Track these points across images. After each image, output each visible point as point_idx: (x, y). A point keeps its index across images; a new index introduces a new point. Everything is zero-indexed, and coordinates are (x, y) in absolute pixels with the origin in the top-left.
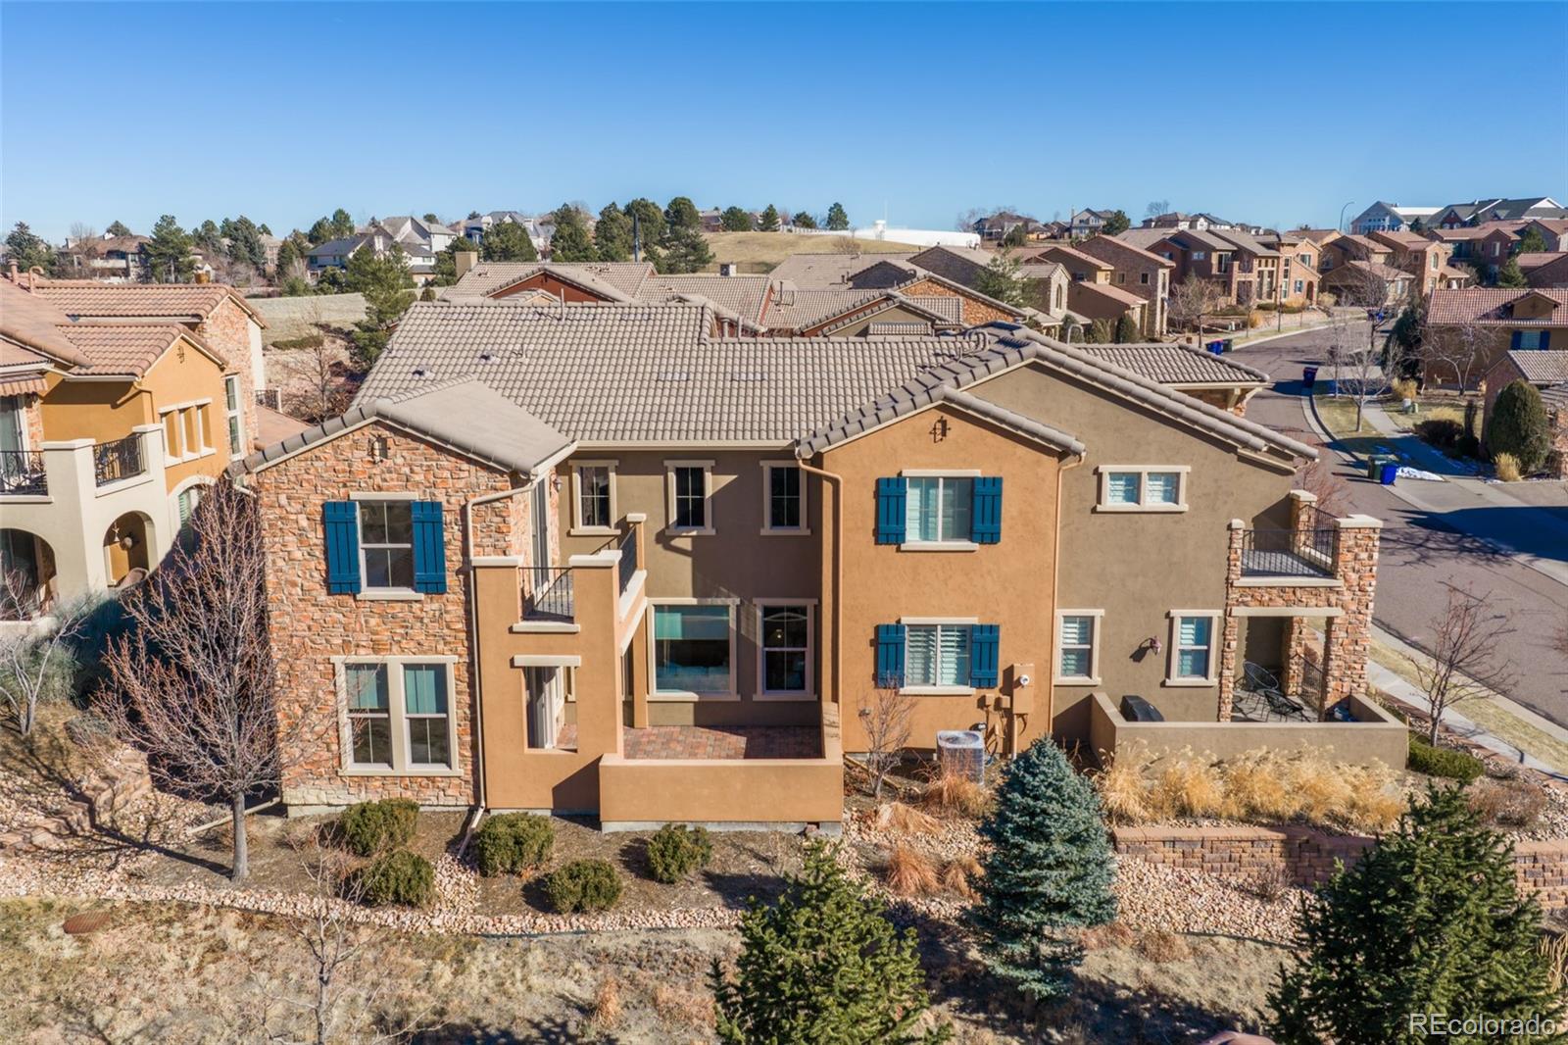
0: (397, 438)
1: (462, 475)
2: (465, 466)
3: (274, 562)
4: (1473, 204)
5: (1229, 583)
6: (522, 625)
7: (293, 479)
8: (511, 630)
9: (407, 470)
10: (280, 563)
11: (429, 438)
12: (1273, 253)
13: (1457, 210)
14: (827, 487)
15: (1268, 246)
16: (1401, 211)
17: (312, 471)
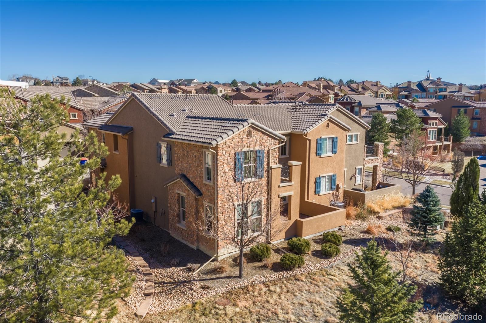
0: (254, 131)
1: (269, 141)
2: (269, 138)
3: (220, 174)
4: (177, 80)
5: (364, 159)
6: (281, 185)
7: (227, 145)
8: (279, 187)
9: (256, 140)
10: (222, 174)
11: (263, 130)
12: (160, 91)
13: (174, 81)
14: (308, 141)
15: (158, 89)
16: (160, 81)
17: (233, 143)
